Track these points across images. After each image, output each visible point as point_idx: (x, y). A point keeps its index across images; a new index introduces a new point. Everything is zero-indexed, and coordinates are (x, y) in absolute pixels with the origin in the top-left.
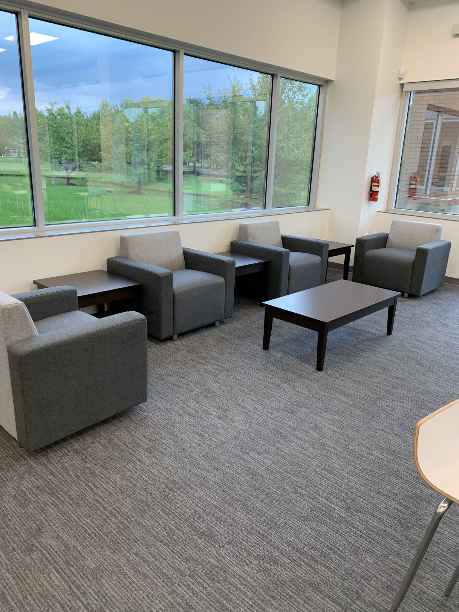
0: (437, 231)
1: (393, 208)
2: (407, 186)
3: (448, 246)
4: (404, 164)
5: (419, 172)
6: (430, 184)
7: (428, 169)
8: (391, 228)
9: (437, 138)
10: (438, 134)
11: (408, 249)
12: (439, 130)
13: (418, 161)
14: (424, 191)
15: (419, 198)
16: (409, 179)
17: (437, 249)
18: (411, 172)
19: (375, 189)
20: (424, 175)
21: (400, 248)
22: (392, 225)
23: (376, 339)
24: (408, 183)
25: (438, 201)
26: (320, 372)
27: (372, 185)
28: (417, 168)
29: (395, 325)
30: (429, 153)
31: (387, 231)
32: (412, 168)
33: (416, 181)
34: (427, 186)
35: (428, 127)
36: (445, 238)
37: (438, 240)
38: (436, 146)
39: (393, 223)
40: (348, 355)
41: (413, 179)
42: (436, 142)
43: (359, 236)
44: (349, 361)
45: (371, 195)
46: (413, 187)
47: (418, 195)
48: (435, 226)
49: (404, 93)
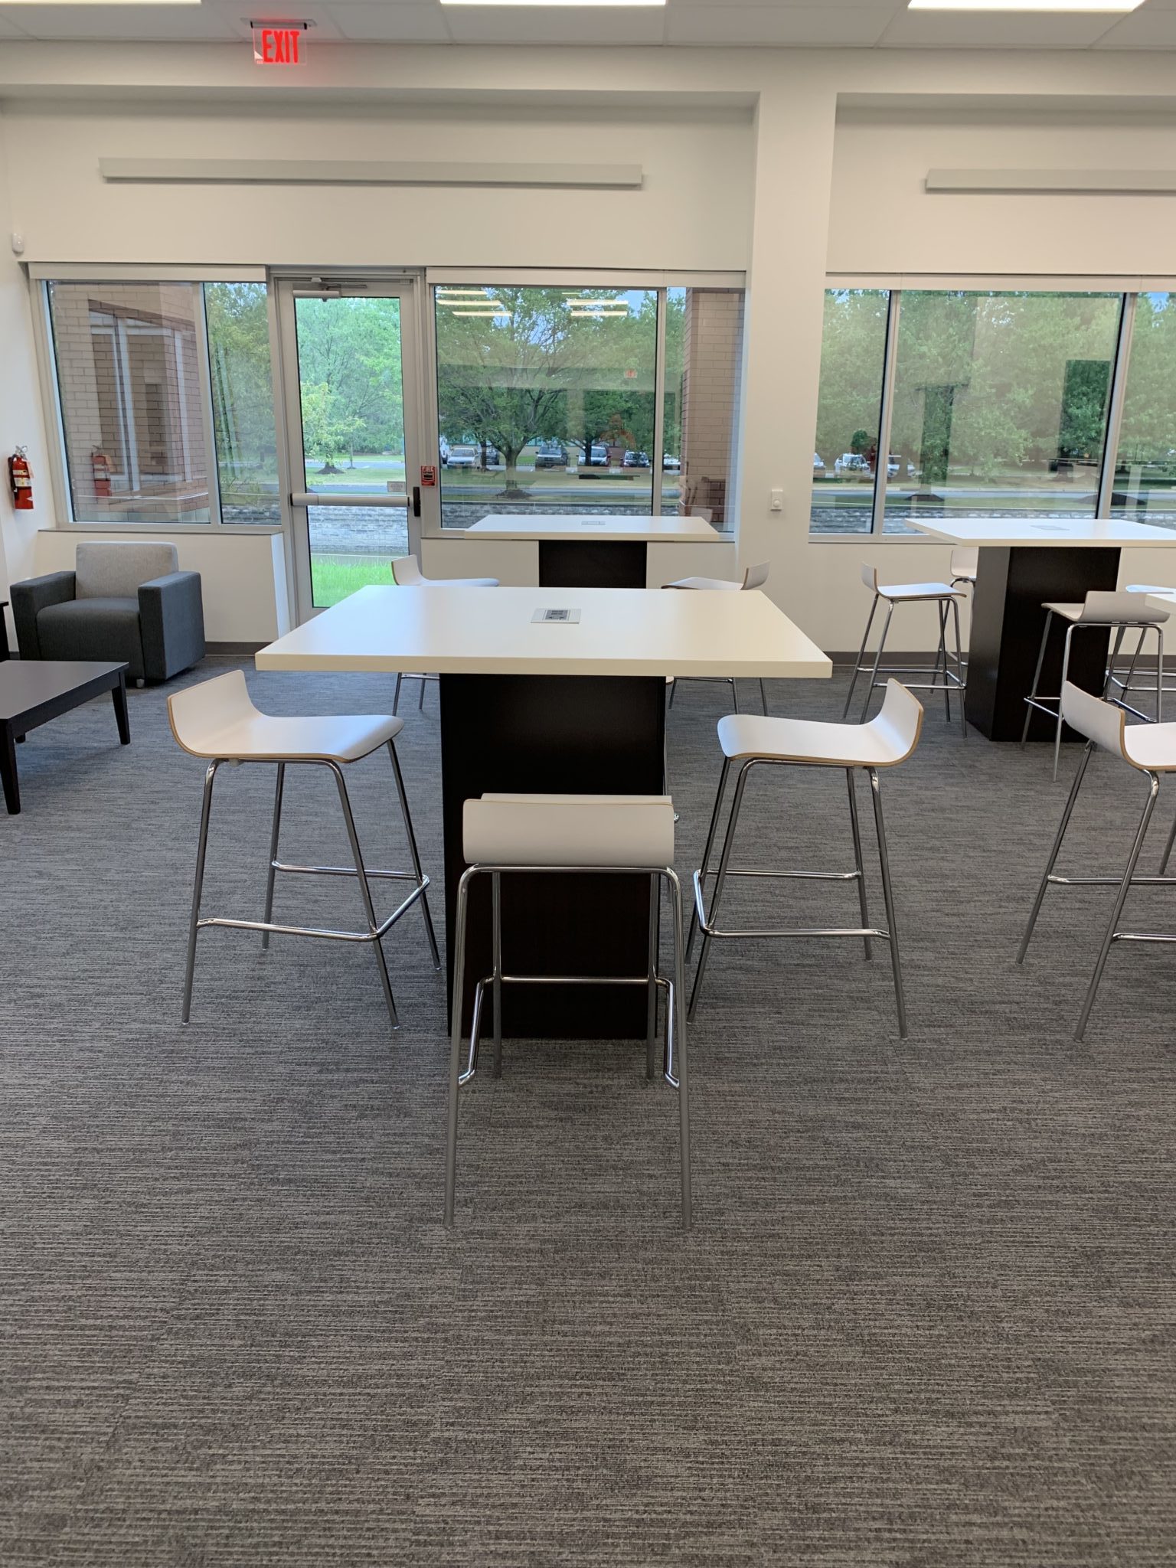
0: (169, 554)
1: (71, 521)
2: (89, 476)
3: (196, 581)
4: (71, 429)
5: (107, 445)
6: (135, 469)
7: (123, 438)
8: (78, 560)
9: (126, 372)
10: (125, 364)
11: (123, 597)
12: (125, 356)
13: (97, 421)
14: (127, 486)
15: (120, 501)
16: (88, 461)
17: (175, 587)
18: (89, 445)
19: (21, 483)
20: (118, 449)
21: (106, 596)
22: (78, 553)
23: (103, 753)
24: (89, 468)
25: (162, 504)
26: (15, 816)
27: (12, 477)
28: (98, 437)
29: (132, 730)
30: (117, 404)
31: (70, 566)
32: (89, 437)
33: (105, 463)
34: (130, 473)
35: (102, 348)
36: (186, 566)
37: (175, 571)
38: (128, 389)
39: (80, 550)
40: (62, 783)
41: (97, 458)
42: (127, 381)
43: (14, 582)
44: (67, 790)
45: (17, 496)
46: (101, 475)
47: (117, 494)
48: (162, 546)
49: (33, 284)
